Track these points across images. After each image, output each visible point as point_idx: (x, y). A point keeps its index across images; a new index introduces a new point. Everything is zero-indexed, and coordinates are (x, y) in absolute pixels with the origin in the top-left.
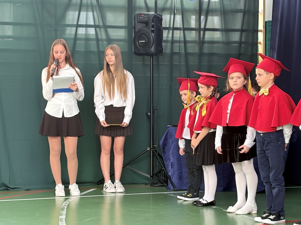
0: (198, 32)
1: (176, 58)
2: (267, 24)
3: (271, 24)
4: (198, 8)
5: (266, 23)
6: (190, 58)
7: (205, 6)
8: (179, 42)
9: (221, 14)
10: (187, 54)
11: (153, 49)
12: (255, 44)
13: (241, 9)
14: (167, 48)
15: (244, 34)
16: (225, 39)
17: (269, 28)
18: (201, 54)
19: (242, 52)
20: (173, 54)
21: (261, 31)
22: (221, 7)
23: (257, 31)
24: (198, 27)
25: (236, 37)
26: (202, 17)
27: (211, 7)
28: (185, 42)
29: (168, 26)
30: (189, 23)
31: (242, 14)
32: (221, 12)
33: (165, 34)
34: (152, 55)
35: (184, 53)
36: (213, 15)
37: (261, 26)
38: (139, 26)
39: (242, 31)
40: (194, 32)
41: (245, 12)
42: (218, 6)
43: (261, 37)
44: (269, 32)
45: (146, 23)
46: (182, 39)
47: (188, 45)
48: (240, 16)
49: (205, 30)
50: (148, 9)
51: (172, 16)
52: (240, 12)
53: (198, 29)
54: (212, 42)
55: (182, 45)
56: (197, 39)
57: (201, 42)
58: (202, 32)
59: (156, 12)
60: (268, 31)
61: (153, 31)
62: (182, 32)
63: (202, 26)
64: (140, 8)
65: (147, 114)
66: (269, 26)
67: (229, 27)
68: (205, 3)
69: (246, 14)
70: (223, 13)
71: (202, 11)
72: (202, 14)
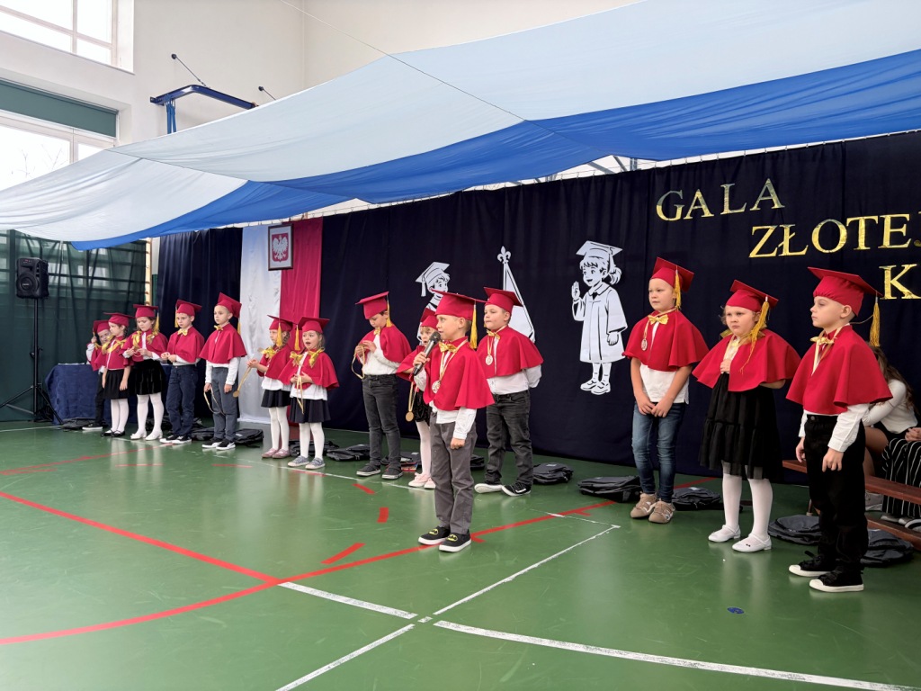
0: (85, 280)
1: (63, 302)
2: (154, 277)
3: (157, 277)
4: (85, 257)
5: (152, 277)
6: (78, 303)
7: (93, 257)
8: (66, 287)
9: (109, 266)
10: (74, 299)
11: (38, 293)
12: (143, 293)
14: (53, 293)
15: (132, 284)
16: (113, 288)
17: (155, 281)
18: (89, 300)
19: (130, 299)
20: (59, 298)
21: (148, 283)
22: (109, 260)
23: (144, 282)
24: (85, 275)
25: (124, 286)
26: (90, 268)
27: (99, 258)
28: (73, 288)
29: (54, 272)
30: (76, 271)
31: (130, 266)
32: (109, 264)
33: (51, 279)
34: (36, 298)
35: (71, 298)
36: (101, 267)
37: (148, 278)
38: (22, 271)
39: (130, 281)
40: (82, 280)
41: (132, 265)
42: (107, 259)
43: (148, 288)
45: (31, 268)
46: (70, 285)
47: (76, 291)
48: (128, 269)
49: (93, 278)
50: (32, 254)
51: (59, 264)
53: (86, 277)
54: (101, 290)
55: (70, 291)
56: (85, 286)
57: (90, 289)
58: (90, 280)
59: (41, 257)
60: (154, 283)
61: (37, 276)
62: (69, 278)
63: (90, 275)
64: (24, 254)
65: (31, 354)
66: (156, 279)
67: (117, 278)
68: (94, 254)
69: (133, 267)
70: (111, 265)
71: (90, 261)
72: (90, 265)
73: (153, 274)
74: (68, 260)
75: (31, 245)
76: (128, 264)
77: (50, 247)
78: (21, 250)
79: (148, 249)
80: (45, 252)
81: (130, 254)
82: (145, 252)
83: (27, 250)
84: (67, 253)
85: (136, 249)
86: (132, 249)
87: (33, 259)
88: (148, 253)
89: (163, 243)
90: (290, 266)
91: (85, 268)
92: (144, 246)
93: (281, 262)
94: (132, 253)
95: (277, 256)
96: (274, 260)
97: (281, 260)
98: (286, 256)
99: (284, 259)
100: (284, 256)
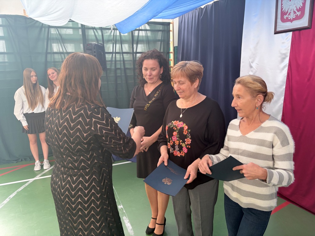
0: (132, 55)
1: (119, 71)
3: (177, 48)
4: (131, 39)
5: (174, 48)
6: (128, 71)
7: (136, 38)
8: (120, 61)
10: (125, 69)
13: (159, 40)
14: (110, 66)
18: (135, 69)
20: (116, 69)
21: (172, 53)
22: (146, 38)
23: (169, 53)
24: (131, 51)
26: (135, 46)
27: (140, 38)
28: (124, 61)
29: (112, 51)
31: (160, 42)
32: (146, 41)
33: (108, 57)
35: (123, 68)
36: (141, 44)
37: (172, 50)
40: (129, 55)
41: (161, 41)
42: (145, 38)
43: (172, 56)
45: (92, 50)
46: (122, 59)
49: (137, 53)
50: (97, 40)
51: (115, 45)
53: (132, 53)
55: (122, 63)
56: (132, 59)
58: (135, 54)
60: (176, 52)
61: (95, 55)
62: (121, 55)
63: (135, 51)
64: (92, 40)
68: (136, 36)
69: (162, 42)
70: (147, 42)
71: (134, 41)
72: (134, 43)
73: (175, 46)
74: (120, 42)
75: (97, 34)
76: (159, 41)
77: (108, 34)
78: (90, 38)
79: (171, 29)
80: (105, 38)
81: (160, 32)
82: (169, 31)
83: (94, 38)
84: (119, 37)
85: (163, 29)
86: (160, 29)
87: (91, 44)
88: (171, 31)
89: (180, 22)
90: (307, 25)
91: (131, 46)
92: (169, 26)
93: (293, 22)
94: (161, 32)
95: (288, 15)
96: (283, 20)
97: (294, 19)
98: (300, 14)
99: (298, 18)
100: (297, 15)
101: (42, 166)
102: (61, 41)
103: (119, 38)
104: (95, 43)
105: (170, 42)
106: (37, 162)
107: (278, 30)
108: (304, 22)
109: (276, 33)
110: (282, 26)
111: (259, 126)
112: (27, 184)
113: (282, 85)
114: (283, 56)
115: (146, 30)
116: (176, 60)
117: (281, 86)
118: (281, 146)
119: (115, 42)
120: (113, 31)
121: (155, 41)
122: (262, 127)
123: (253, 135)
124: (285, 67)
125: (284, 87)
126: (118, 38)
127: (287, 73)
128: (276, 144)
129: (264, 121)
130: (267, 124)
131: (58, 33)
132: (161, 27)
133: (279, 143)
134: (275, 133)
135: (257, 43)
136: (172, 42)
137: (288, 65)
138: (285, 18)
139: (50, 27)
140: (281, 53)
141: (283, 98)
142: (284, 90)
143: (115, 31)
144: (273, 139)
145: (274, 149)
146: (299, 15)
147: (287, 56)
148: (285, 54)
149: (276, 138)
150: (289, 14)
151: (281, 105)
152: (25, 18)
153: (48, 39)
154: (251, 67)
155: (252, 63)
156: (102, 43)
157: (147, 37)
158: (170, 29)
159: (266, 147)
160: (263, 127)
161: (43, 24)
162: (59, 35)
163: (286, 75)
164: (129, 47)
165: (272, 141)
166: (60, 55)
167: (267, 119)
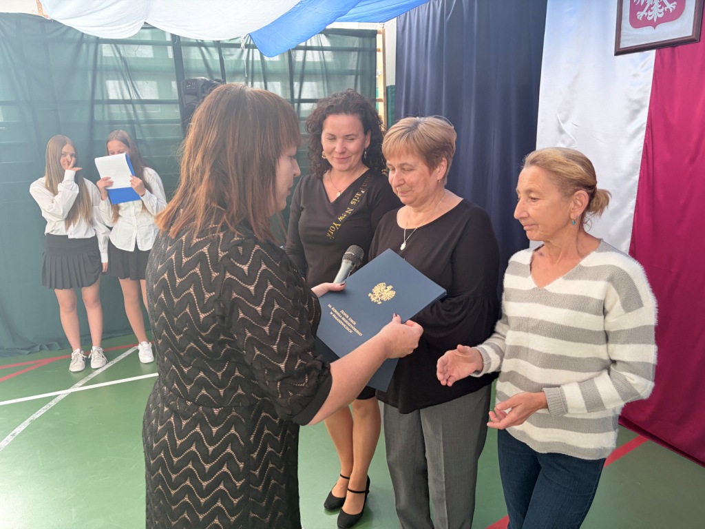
2: (389, 90)
3: (393, 90)
4: (288, 70)
5: (387, 89)
7: (298, 68)
9: (323, 78)
13: (352, 71)
17: (392, 95)
21: (381, 100)
22: (322, 67)
23: (375, 101)
24: (289, 97)
26: (296, 85)
27: (308, 68)
31: (353, 77)
32: (323, 74)
37: (380, 94)
41: (356, 73)
42: (319, 68)
44: (392, 101)
45: (197, 95)
49: (301, 101)
50: (210, 72)
52: (351, 74)
58: (296, 104)
60: (390, 100)
63: (296, 96)
64: (198, 73)
66: (392, 93)
68: (298, 62)
69: (359, 77)
70: (325, 76)
71: (295, 74)
72: (294, 79)
73: (388, 84)
74: (262, 75)
75: (208, 57)
76: (351, 73)
77: (235, 57)
78: (193, 66)
79: (379, 45)
80: (228, 67)
81: (353, 53)
82: (375, 50)
83: (202, 66)
84: (260, 64)
85: (361, 46)
86: (355, 46)
87: (196, 80)
88: (379, 51)
89: (400, 29)
90: (690, 34)
91: (288, 85)
92: (374, 39)
93: (659, 27)
94: (357, 53)
95: (647, 11)
96: (636, 23)
97: (660, 21)
98: (674, 7)
99: (669, 17)
100: (668, 9)
101: (87, 362)
102: (124, 73)
103: (261, 67)
104: (203, 78)
105: (377, 76)
106: (77, 354)
107: (624, 45)
108: (683, 27)
109: (619, 52)
110: (632, 36)
111: (575, 265)
112: (53, 403)
113: (631, 174)
114: (635, 107)
115: (321, 49)
116: (390, 116)
117: (628, 176)
118: (623, 310)
119: (250, 75)
120: (246, 51)
121: (343, 74)
122: (582, 268)
123: (561, 286)
124: (638, 131)
125: (637, 177)
126: (258, 67)
127: (643, 145)
128: (612, 307)
129: (587, 254)
130: (594, 260)
131: (118, 55)
132: (355, 42)
133: (618, 303)
134: (611, 280)
135: (577, 77)
136: (382, 76)
137: (645, 126)
138: (641, 19)
139: (98, 41)
140: (630, 100)
141: (633, 202)
142: (637, 184)
143: (251, 50)
144: (606, 295)
145: (608, 318)
146: (671, 10)
147: (642, 107)
148: (639, 102)
149: (613, 291)
150: (649, 9)
151: (628, 219)
152: (41, 21)
153: (95, 69)
154: (561, 132)
155: (563, 122)
156: (220, 78)
157: (324, 64)
158: (378, 47)
159: (590, 312)
160: (585, 267)
161: (83, 34)
162: (120, 60)
163: (641, 149)
164: (284, 88)
165: (602, 298)
166: (123, 105)
167: (595, 249)
